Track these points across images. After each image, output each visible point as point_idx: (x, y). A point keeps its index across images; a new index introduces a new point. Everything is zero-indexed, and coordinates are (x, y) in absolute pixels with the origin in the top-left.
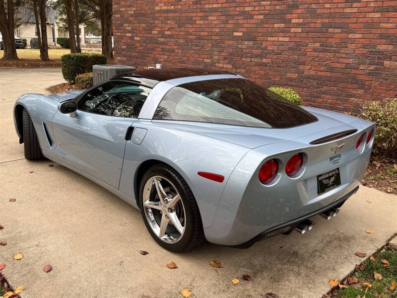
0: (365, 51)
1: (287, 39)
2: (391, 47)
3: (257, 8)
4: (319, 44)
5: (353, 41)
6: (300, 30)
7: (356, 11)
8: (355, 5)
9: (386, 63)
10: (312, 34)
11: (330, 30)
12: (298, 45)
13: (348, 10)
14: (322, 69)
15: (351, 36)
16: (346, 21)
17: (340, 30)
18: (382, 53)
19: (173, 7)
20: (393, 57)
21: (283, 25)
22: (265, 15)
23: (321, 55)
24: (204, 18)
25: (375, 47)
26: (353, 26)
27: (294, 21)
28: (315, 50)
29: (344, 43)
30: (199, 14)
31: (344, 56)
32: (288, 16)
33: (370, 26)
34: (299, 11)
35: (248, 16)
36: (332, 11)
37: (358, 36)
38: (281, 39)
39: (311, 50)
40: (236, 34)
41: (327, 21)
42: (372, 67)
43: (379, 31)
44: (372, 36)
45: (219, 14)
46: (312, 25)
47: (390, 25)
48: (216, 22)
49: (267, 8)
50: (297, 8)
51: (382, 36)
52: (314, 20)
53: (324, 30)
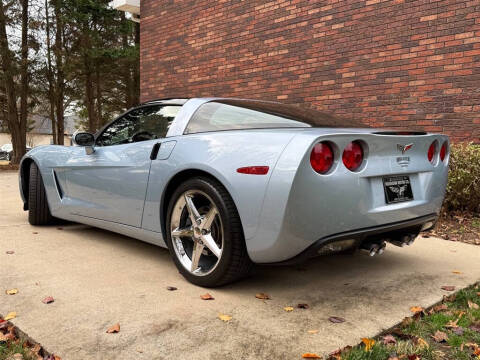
0: (430, 98)
1: (339, 96)
2: (460, 90)
3: (302, 67)
4: (375, 98)
5: (416, 89)
6: (352, 85)
7: (415, 56)
8: (413, 49)
9: (457, 109)
10: (367, 87)
11: (388, 80)
12: (352, 101)
13: (407, 56)
14: (382, 124)
15: (412, 83)
16: (405, 68)
17: (398, 79)
18: (450, 98)
19: (208, 77)
20: (464, 101)
21: (332, 82)
22: (311, 73)
23: (380, 108)
24: (244, 84)
25: (441, 92)
26: (414, 72)
27: (345, 75)
28: (371, 104)
29: (405, 92)
30: (238, 81)
31: (405, 106)
32: (338, 71)
33: (433, 70)
34: (350, 64)
35: (293, 76)
36: (388, 59)
37: (420, 83)
38: (331, 97)
39: (367, 105)
40: (279, 97)
41: (382, 71)
42: (441, 116)
43: (444, 75)
44: (436, 81)
45: (259, 78)
46: (367, 77)
47: (455, 66)
48: (257, 87)
49: (314, 65)
50: (348, 60)
51: (448, 80)
52: (368, 72)
53: (380, 81)
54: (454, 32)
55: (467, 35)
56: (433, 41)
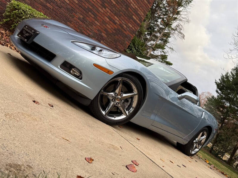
0: (97, 32)
2: (106, 36)
4: (82, 17)
5: (96, 25)
7: (103, 12)
8: (103, 9)
9: (102, 42)
10: (82, 9)
11: (90, 13)
12: (73, 10)
13: (100, 9)
15: (96, 22)
17: (92, 15)
18: (102, 36)
20: (105, 41)
23: (80, 22)
25: (101, 33)
26: (99, 18)
28: (79, 18)
29: (92, 24)
31: (89, 29)
33: (104, 22)
36: (95, 4)
37: (99, 24)
39: (77, 17)
41: (91, 7)
43: (105, 27)
44: (102, 27)
46: (84, 4)
47: (109, 27)
51: (106, 30)
52: (85, 2)
53: (87, 11)
54: (116, 14)
55: (118, 19)
56: (109, 11)
